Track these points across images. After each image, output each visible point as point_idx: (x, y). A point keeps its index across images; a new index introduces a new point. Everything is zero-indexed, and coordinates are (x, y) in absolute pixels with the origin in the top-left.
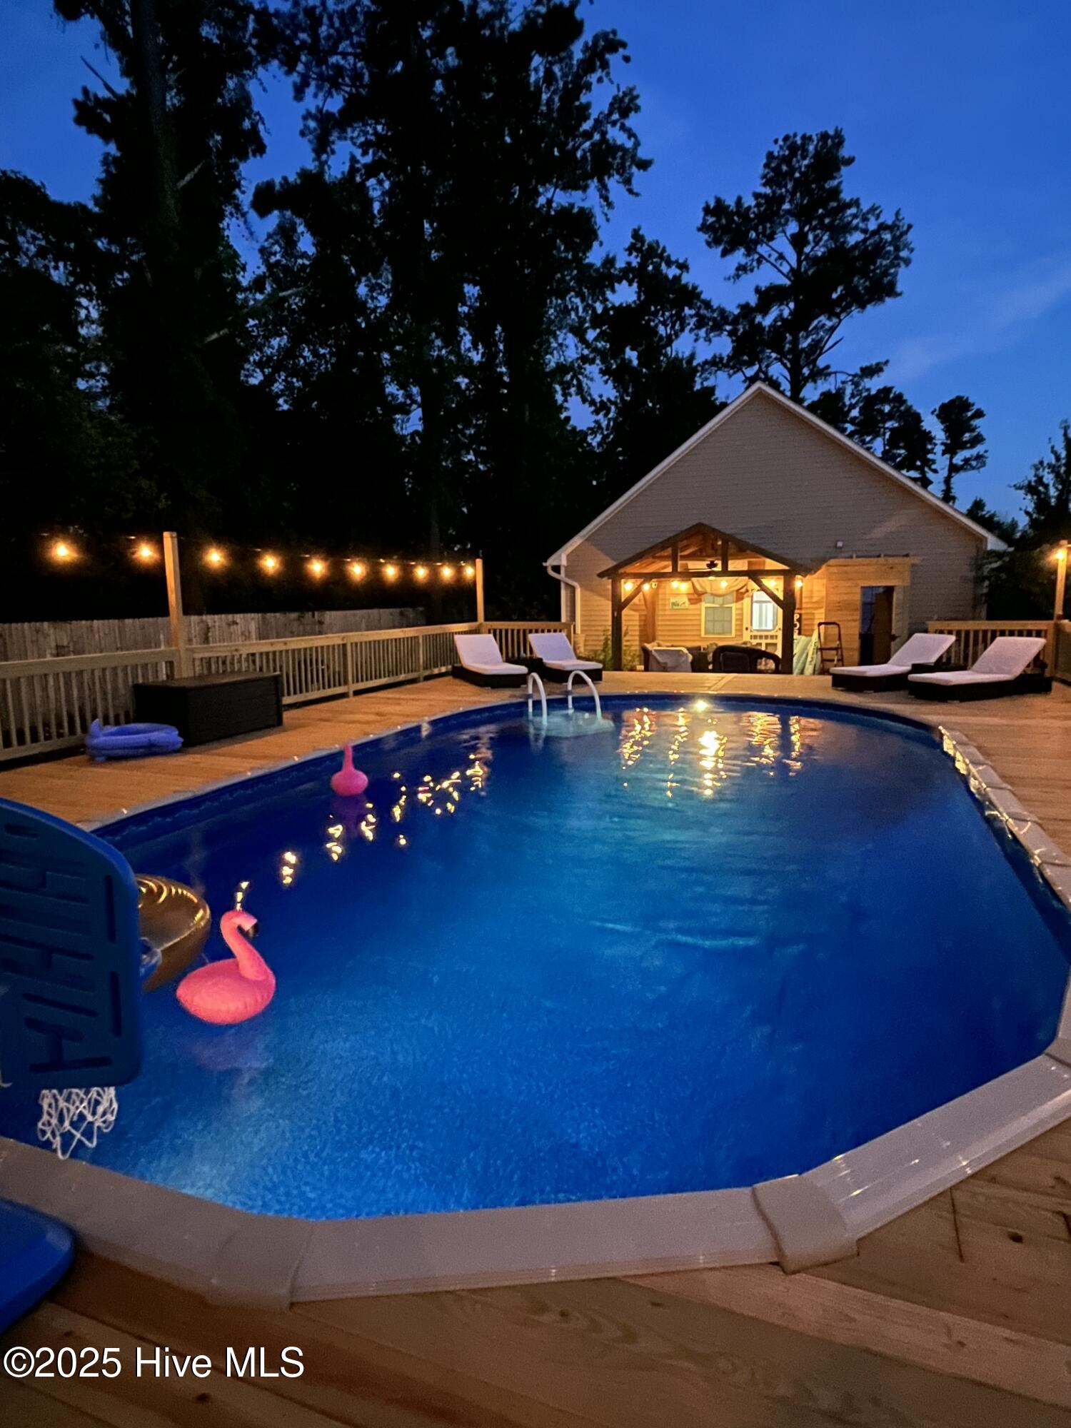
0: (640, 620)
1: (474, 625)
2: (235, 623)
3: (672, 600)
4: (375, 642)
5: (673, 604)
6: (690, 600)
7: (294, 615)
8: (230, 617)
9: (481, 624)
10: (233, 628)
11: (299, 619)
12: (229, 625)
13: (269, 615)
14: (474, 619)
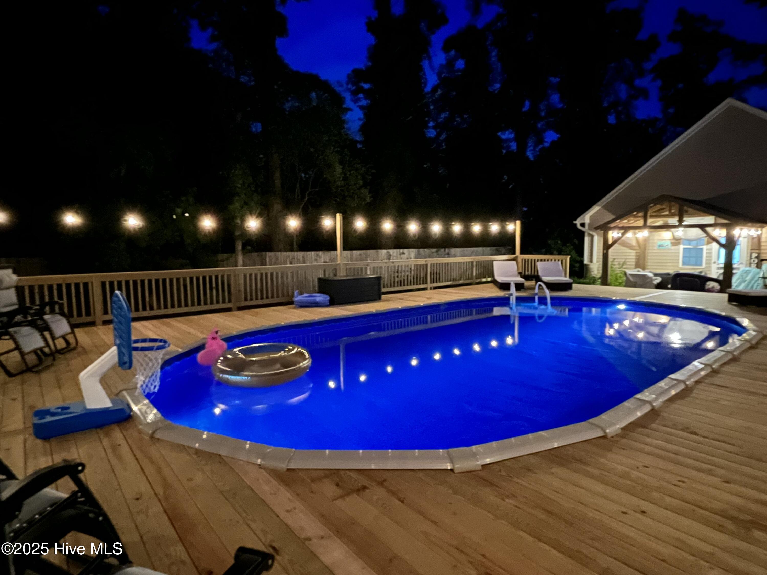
0: (636, 256)
1: (513, 256)
2: (403, 253)
3: (660, 243)
4: (445, 264)
5: (660, 246)
6: (672, 243)
7: (434, 250)
8: (401, 251)
9: (517, 257)
10: (403, 256)
11: (437, 252)
12: (401, 254)
13: (421, 250)
14: (514, 253)
